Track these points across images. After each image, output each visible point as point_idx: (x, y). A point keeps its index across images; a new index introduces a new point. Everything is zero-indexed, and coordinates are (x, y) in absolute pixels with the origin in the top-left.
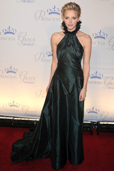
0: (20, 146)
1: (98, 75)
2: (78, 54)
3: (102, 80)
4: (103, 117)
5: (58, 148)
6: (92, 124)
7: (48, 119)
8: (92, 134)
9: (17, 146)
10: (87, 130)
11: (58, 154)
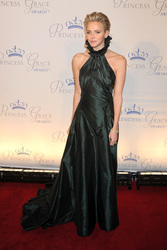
0: (33, 207)
1: (136, 109)
2: (108, 81)
3: (142, 116)
4: (144, 166)
5: (85, 208)
6: (130, 175)
7: (70, 170)
8: (130, 188)
9: (29, 208)
10: (123, 184)
11: (85, 216)
